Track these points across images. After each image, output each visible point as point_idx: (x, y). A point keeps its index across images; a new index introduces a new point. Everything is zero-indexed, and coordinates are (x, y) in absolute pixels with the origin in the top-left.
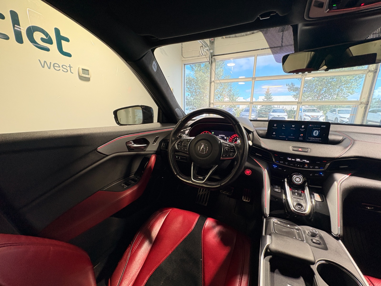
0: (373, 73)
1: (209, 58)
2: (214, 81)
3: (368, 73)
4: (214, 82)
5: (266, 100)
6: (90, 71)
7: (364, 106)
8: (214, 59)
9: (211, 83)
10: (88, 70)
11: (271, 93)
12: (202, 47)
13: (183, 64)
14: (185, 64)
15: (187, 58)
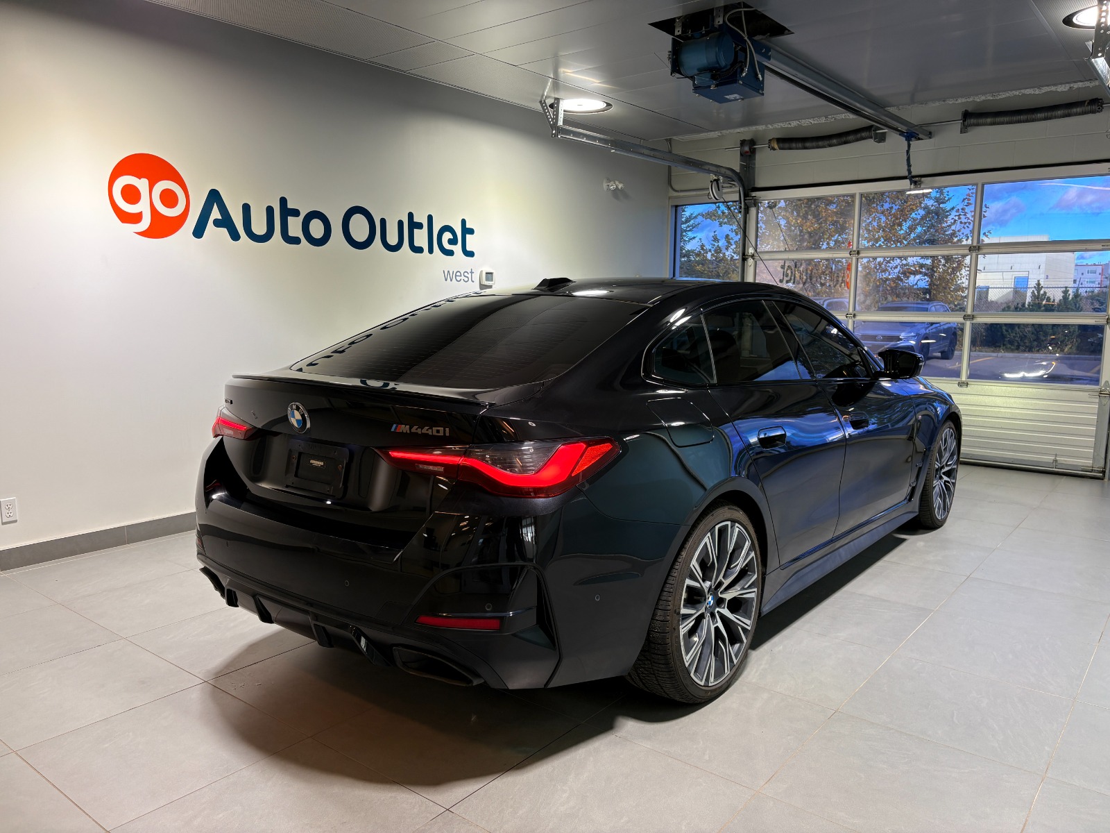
2: (753, 256)
4: (754, 259)
6: (494, 275)
8: (754, 198)
9: (744, 260)
10: (492, 273)
13: (672, 206)
14: (676, 206)
15: (682, 191)
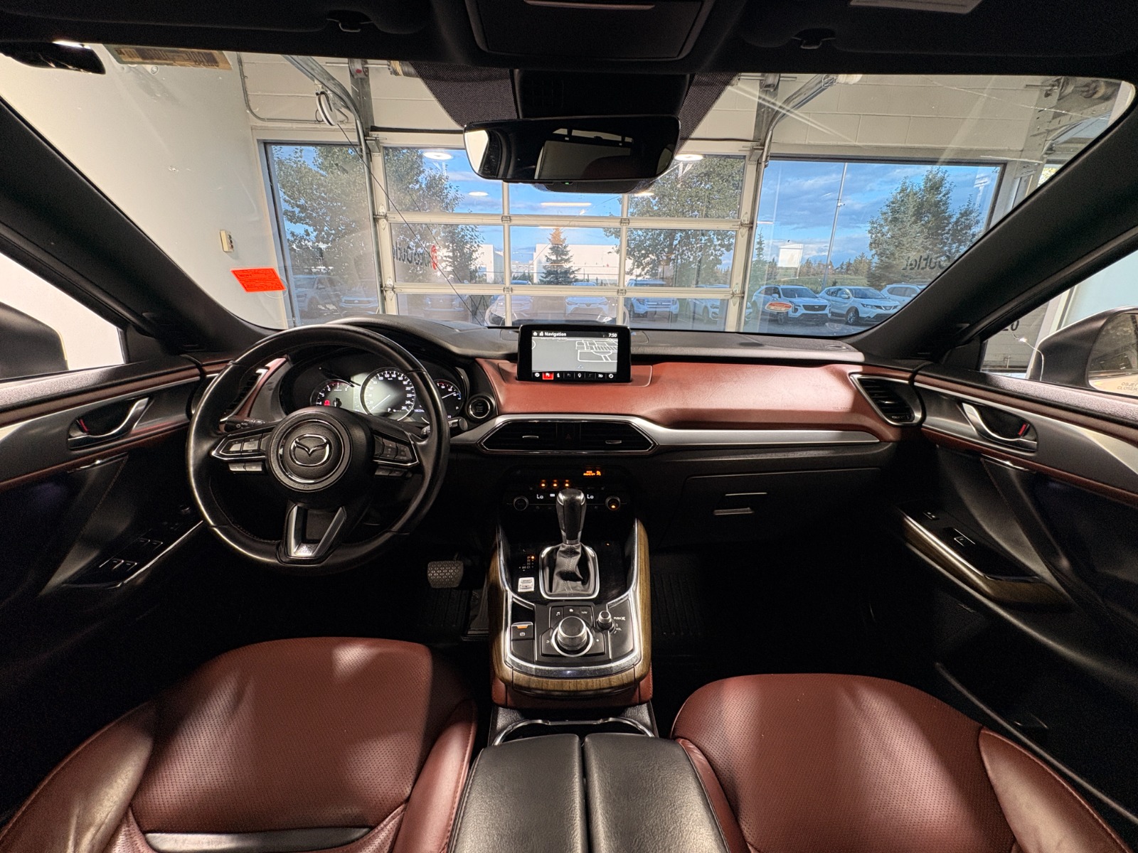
0: (747, 229)
1: (356, 133)
2: (385, 217)
3: (740, 228)
4: (387, 220)
5: (554, 258)
7: (737, 300)
8: (376, 140)
9: (376, 220)
11: (565, 239)
12: (323, 97)
13: (258, 140)
14: (266, 144)
15: (270, 120)
